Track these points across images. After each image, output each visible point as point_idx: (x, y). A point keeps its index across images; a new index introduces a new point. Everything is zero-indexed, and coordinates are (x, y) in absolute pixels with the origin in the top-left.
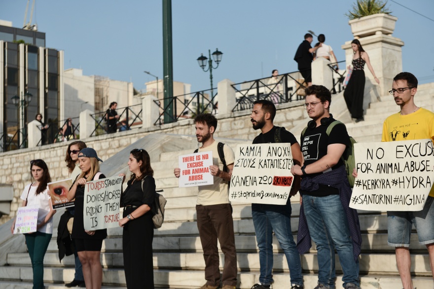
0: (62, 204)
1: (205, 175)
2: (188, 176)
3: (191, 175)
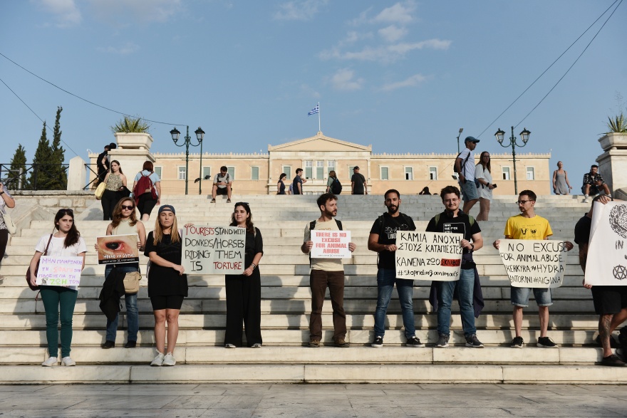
0: (116, 259)
1: (341, 250)
2: (322, 249)
3: (326, 248)
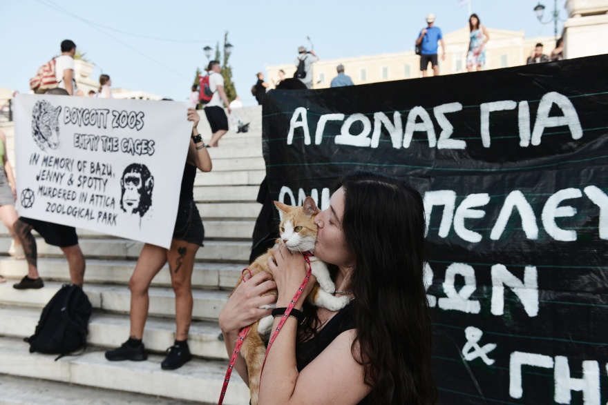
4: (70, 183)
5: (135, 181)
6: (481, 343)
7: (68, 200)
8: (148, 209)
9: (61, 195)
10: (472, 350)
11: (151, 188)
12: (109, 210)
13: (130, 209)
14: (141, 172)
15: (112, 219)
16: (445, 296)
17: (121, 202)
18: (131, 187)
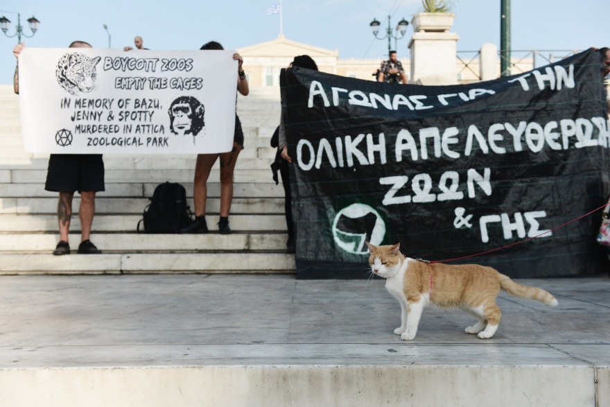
4: (110, 118)
5: (185, 110)
6: (464, 216)
7: (110, 134)
8: (201, 129)
9: (102, 130)
10: (460, 221)
11: (202, 113)
12: (158, 136)
13: (181, 132)
14: (189, 103)
15: (163, 142)
16: (441, 192)
17: (171, 127)
18: (180, 115)
